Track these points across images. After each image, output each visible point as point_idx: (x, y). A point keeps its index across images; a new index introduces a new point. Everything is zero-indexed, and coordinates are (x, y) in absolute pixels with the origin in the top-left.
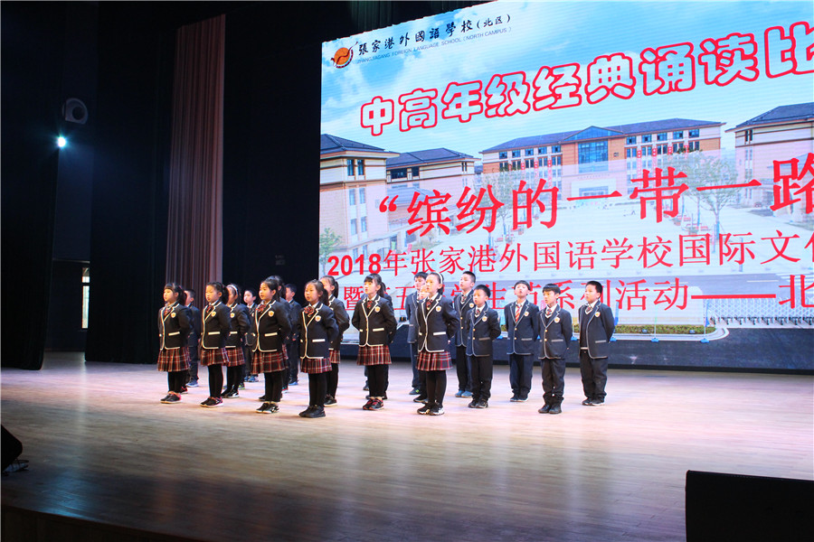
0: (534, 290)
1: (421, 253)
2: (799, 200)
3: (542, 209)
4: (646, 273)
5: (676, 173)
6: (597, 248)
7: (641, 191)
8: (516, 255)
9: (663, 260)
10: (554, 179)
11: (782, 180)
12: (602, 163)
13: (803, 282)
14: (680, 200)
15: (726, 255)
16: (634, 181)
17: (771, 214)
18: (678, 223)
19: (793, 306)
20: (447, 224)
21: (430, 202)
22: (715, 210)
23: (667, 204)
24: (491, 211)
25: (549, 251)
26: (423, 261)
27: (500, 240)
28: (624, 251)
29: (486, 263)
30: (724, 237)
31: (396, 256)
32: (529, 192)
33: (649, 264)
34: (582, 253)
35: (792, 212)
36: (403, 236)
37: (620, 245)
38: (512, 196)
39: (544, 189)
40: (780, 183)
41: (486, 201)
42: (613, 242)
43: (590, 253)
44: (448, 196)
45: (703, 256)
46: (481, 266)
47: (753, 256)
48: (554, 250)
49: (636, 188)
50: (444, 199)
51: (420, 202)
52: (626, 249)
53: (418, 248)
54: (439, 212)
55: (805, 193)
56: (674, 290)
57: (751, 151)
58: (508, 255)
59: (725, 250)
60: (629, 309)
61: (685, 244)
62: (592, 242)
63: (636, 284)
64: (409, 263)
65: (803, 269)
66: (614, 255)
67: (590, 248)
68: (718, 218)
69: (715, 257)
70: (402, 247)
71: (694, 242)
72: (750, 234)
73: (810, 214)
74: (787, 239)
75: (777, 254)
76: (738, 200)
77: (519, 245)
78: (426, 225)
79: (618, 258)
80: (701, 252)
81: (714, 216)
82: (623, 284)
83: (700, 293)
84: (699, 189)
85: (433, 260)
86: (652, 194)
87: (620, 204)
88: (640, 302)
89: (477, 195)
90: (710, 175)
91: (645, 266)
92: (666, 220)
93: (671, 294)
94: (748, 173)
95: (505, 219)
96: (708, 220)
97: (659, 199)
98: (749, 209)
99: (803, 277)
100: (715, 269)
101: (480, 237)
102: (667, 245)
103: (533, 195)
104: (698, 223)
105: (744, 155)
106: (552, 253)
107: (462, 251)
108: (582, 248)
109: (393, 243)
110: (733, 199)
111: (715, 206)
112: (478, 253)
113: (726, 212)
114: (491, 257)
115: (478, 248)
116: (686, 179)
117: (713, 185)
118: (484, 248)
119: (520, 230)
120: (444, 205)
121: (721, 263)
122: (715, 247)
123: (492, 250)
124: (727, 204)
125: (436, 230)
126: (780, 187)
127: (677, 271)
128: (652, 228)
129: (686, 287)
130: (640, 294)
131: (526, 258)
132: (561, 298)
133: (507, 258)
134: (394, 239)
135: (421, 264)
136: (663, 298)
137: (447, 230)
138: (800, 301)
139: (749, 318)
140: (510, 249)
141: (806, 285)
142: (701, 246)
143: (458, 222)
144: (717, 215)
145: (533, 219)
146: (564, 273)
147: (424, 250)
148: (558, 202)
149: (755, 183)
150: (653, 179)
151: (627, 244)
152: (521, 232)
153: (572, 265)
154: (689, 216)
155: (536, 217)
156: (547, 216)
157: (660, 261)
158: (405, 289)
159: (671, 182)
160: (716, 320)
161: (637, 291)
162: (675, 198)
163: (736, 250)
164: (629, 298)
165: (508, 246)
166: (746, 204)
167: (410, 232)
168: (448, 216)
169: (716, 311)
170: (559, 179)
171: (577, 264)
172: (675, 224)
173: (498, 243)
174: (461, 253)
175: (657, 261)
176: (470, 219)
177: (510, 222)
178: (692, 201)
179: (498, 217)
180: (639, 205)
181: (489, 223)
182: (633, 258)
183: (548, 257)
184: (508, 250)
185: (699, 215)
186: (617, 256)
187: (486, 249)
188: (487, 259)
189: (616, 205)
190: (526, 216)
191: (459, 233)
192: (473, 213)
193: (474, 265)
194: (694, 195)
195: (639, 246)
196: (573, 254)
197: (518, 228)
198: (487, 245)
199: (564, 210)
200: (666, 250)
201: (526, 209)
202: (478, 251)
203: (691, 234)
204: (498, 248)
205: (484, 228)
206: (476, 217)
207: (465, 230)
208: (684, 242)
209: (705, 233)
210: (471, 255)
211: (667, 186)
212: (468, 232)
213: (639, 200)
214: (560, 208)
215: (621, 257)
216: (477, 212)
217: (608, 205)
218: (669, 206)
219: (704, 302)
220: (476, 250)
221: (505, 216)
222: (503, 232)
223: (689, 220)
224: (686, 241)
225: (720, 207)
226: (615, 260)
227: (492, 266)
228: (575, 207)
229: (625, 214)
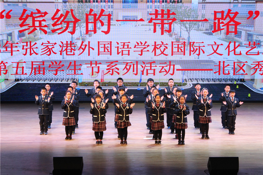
0: (98, 65)
1: (29, 43)
2: (224, 29)
3: (102, 24)
4: (156, 58)
5: (171, 12)
6: (131, 45)
7: (154, 19)
8: (87, 47)
9: (164, 53)
10: (109, 10)
11: (217, 20)
12: (135, 4)
13: (224, 64)
14: (172, 25)
15: (193, 51)
16: (150, 14)
17: (212, 34)
18: (171, 36)
19: (219, 74)
20: (46, 29)
21: (34, 15)
22: (188, 31)
23: (166, 26)
24: (73, 23)
25: (106, 46)
26: (30, 48)
27: (78, 39)
28: (145, 48)
29: (70, 50)
30: (192, 43)
31: (12, 44)
32: (95, 15)
33: (157, 54)
34: (123, 48)
35: (221, 34)
36: (16, 33)
37: (143, 45)
38: (85, 16)
39: (103, 14)
40: (217, 21)
41: (70, 18)
42: (140, 43)
43: (128, 48)
44: (46, 13)
45: (182, 52)
46: (67, 52)
47: (204, 52)
48: (109, 46)
49: (152, 18)
50: (43, 15)
51: (27, 15)
52: (146, 47)
53: (27, 40)
54: (40, 22)
55: (226, 26)
56: (169, 66)
57: (205, 6)
58: (83, 47)
59: (192, 49)
60: (147, 75)
61: (174, 46)
62: (129, 42)
63: (151, 63)
64: (20, 49)
65: (224, 58)
66: (140, 49)
67: (128, 45)
68: (189, 35)
69: (187, 52)
70: (16, 39)
71: (178, 45)
72: (203, 42)
73: (228, 35)
74: (218, 46)
75: (214, 52)
76: (198, 27)
77: (89, 42)
78: (32, 28)
79: (142, 51)
80: (181, 50)
81: (188, 33)
82: (144, 63)
83: (180, 68)
84: (182, 21)
85: (37, 48)
86: (159, 22)
87: (143, 25)
88: (152, 72)
89: (64, 14)
90: (186, 15)
91: (155, 55)
92: (166, 34)
93: (167, 68)
94: (203, 15)
95: (81, 28)
96: (185, 35)
97: (163, 24)
98: (203, 32)
99: (224, 62)
100: (187, 57)
101: (66, 37)
102: (166, 46)
103: (97, 17)
104: (180, 37)
105: (201, 7)
106: (108, 47)
107: (55, 43)
108: (124, 45)
109: (9, 37)
110: (196, 26)
111: (188, 29)
112: (65, 45)
113: (193, 32)
114: (73, 48)
115: (65, 42)
116: (175, 16)
117: (188, 19)
118: (69, 43)
120: (44, 18)
121: (190, 55)
122: (187, 48)
123: (74, 44)
124: (193, 28)
125: (38, 31)
126: (216, 23)
127: (170, 58)
128: (159, 37)
129: (174, 65)
130: (153, 68)
131: (93, 49)
132: (113, 70)
133: (82, 49)
134: (10, 35)
135: (29, 50)
136: (163, 70)
137: (46, 32)
138: (222, 72)
139: (201, 79)
141: (225, 65)
142: (181, 47)
143: (52, 28)
144: (189, 33)
145: (97, 29)
146: (114, 57)
147: (30, 42)
148: (111, 21)
149: (206, 20)
150: (160, 14)
151: (147, 44)
152: (90, 35)
153: (118, 53)
154: (176, 33)
155: (99, 29)
156: (105, 28)
157: (162, 53)
158: (18, 63)
159: (168, 17)
160: (187, 80)
161: (151, 67)
162: (170, 24)
163: (197, 49)
164: (147, 70)
165: (83, 42)
166: (202, 29)
167: (20, 32)
168: (46, 24)
169: (187, 76)
170: (112, 10)
171: (121, 53)
172: (170, 36)
173: (77, 40)
174: (54, 45)
175: (161, 53)
176: (60, 26)
177: (84, 30)
178: (178, 26)
179: (77, 27)
180: (153, 26)
181: (72, 30)
182: (149, 51)
183: (106, 49)
184: (83, 44)
185: (181, 33)
186: (141, 50)
187: (70, 43)
188: (70, 48)
189: (141, 25)
190: (93, 27)
191: (53, 34)
192: (62, 24)
193: (63, 52)
194: (179, 23)
195: (152, 45)
196: (119, 48)
197: (89, 33)
198: (70, 41)
199: (114, 26)
200: (165, 48)
201: (93, 24)
202: (65, 44)
203: (177, 41)
204: (77, 43)
205: (68, 32)
206: (64, 26)
207: (57, 32)
208: (173, 45)
209: (183, 41)
210: (61, 46)
211: (167, 18)
212: (59, 34)
213: (153, 24)
214: (112, 25)
215: (143, 50)
216: (64, 23)
217: (137, 25)
218: (167, 27)
219: (182, 72)
220: (64, 44)
221: (81, 26)
222: (80, 35)
223: (176, 35)
224: (174, 44)
225: (190, 30)
226: (141, 52)
227: (74, 52)
228: (120, 25)
229: (146, 30)
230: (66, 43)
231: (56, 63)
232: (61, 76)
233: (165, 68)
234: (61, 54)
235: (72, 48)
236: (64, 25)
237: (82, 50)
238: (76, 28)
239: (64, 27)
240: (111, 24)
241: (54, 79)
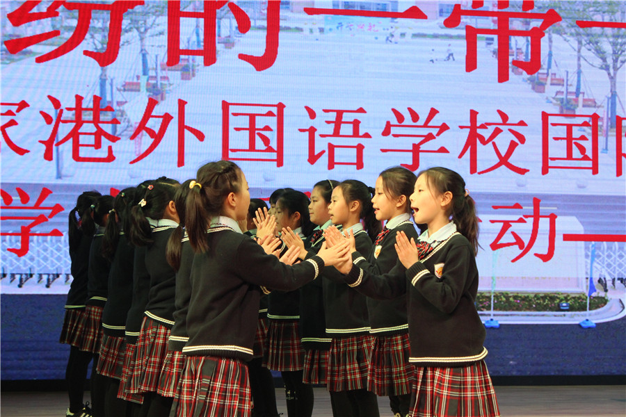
3: (244, 25)
4: (476, 185)
6: (372, 124)
7: (467, 13)
8: (173, 127)
9: (510, 160)
14: (544, 42)
18: (539, 86)
22: (610, 69)
23: (519, 45)
24: (107, 14)
25: (260, 123)
27: (131, 87)
28: (430, 137)
29: (91, 140)
30: (624, 123)
33: (480, 168)
34: (336, 133)
37: (421, 122)
42: (407, 116)
43: (356, 134)
45: (586, 158)
46: (76, 146)
48: (272, 122)
49: (458, 6)
52: (434, 131)
56: (530, 221)
58: (155, 124)
61: (553, 132)
62: (361, 110)
66: (408, 143)
67: (356, 124)
68: (613, 85)
69: (607, 160)
71: (569, 127)
77: (182, 104)
79: (416, 150)
80: (582, 149)
81: (607, 79)
83: (579, 229)
84: (582, 24)
86: (489, 23)
87: (424, 36)
91: (473, 169)
92: (518, 79)
93: (524, 230)
96: (596, 86)
97: (504, 34)
100: (607, 182)
101: (75, 75)
102: (513, 128)
104: (578, 93)
106: (267, 128)
107: (23, 105)
108: (338, 122)
111: (610, 61)
112: (68, 115)
114: (108, 128)
115: (68, 102)
117: (607, 19)
118: (88, 103)
119: (185, 69)
121: (619, 172)
122: (608, 142)
123: (110, 109)
127: (536, 184)
128: (488, 93)
129: (553, 218)
131: (200, 136)
133: (151, 132)
136: (508, 238)
140: (158, 110)
142: (583, 138)
143: (9, 29)
144: (612, 78)
145: (219, 47)
146: (295, 173)
148: (283, 13)
151: (437, 121)
152: (187, 73)
153: (313, 158)
154: (561, 74)
155: (229, 44)
156: (255, 43)
157: (504, 161)
159: (528, 4)
160: (609, 284)
162: (535, 37)
165: (152, 103)
169: (609, 265)
171: (325, 158)
172: (533, 88)
173: (125, 94)
174: (18, 111)
175: (497, 160)
176: (45, 26)
177: (158, 47)
178: (566, 45)
179: (127, 31)
180: (464, 43)
181: (102, 44)
182: (447, 152)
183: (257, 138)
184: (153, 114)
185: (579, 77)
186: (414, 145)
187: (91, 105)
188: (94, 130)
189: (415, 35)
190: (202, 37)
191: (13, 61)
192: (57, 14)
193: (58, 144)
194: (572, 34)
195: (461, 127)
196: (317, 134)
197: (181, 63)
198: (95, 97)
199: (297, 35)
200: (516, 140)
201: (202, 21)
202: (69, 109)
203: (565, 112)
204: (125, 107)
205: (86, 53)
206: (65, 24)
207: (30, 53)
208: (550, 126)
209: (591, 111)
210: (48, 119)
211: (520, 11)
212: (39, 60)
213: (463, 32)
214: (288, 29)
215: (423, 147)
216: (68, 13)
217: (397, 33)
218: (524, 50)
219: (587, 248)
220: (63, 106)
221: (146, 30)
222: (141, 67)
223: (559, 82)
224: (554, 125)
225: (619, 64)
226: (411, 154)
227: (110, 148)
228: (322, 30)
229: (433, 57)
230: (74, 106)
231: (25, 197)
232: (45, 259)
233: (515, 227)
234: (48, 156)
235: (103, 126)
236: (68, 21)
237: (147, 140)
238: (123, 38)
239: (68, 28)
240: (282, 24)
241: (13, 276)
